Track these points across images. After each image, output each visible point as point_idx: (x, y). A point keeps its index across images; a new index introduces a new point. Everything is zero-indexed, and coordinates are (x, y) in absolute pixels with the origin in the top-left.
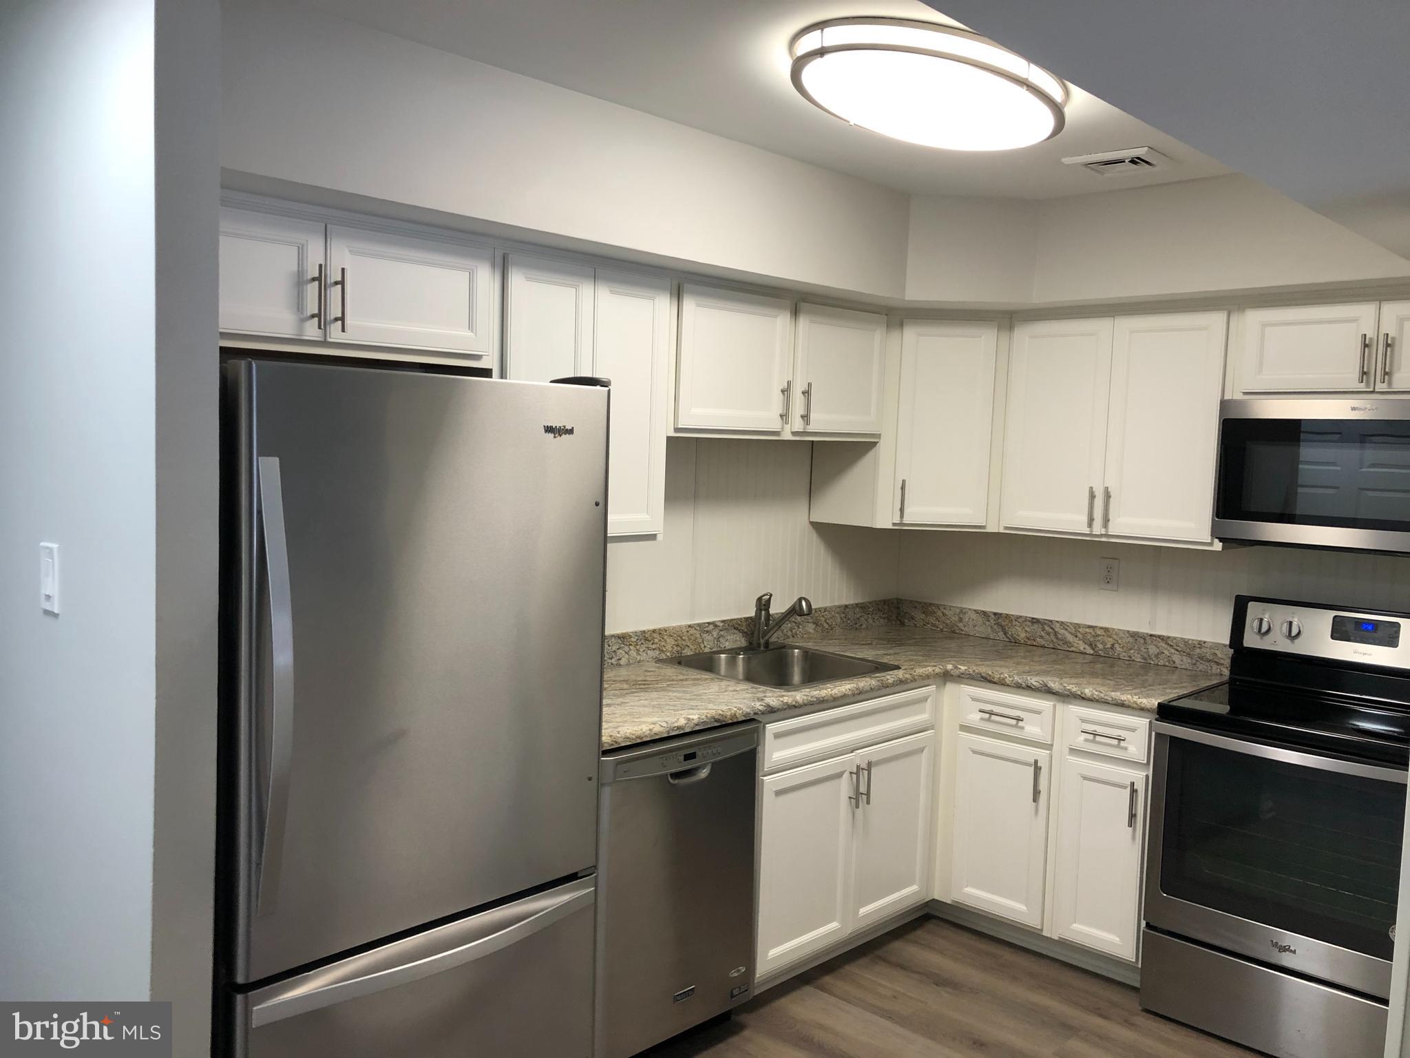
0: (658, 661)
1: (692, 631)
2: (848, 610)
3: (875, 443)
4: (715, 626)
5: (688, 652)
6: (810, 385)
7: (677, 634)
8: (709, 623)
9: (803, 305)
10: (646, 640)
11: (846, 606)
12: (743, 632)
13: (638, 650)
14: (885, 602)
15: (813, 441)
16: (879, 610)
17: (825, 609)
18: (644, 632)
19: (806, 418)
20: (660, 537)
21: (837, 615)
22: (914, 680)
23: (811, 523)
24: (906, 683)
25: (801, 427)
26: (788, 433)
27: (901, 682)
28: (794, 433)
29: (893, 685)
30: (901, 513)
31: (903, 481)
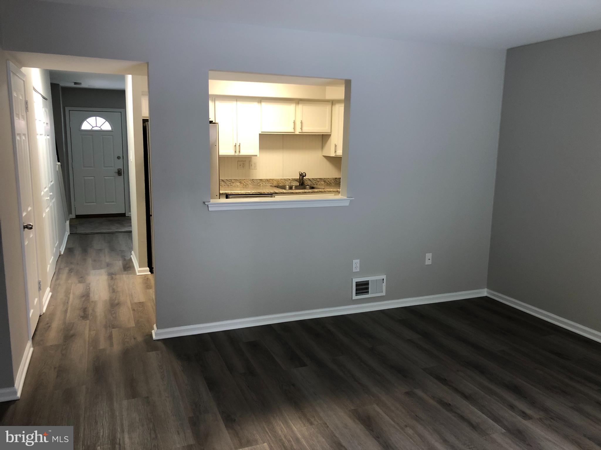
0: (271, 186)
1: (282, 180)
2: (336, 179)
3: (330, 135)
4: (289, 179)
5: (280, 185)
6: (302, 121)
7: (277, 181)
8: (287, 179)
9: (300, 102)
10: (268, 181)
11: (336, 178)
12: (299, 182)
13: (266, 183)
18: (267, 179)
19: (301, 129)
20: (258, 156)
22: (325, 192)
23: (323, 156)
24: (322, 192)
25: (301, 131)
26: (297, 133)
27: (320, 192)
28: (300, 132)
29: (317, 192)
30: (335, 152)
31: (335, 144)
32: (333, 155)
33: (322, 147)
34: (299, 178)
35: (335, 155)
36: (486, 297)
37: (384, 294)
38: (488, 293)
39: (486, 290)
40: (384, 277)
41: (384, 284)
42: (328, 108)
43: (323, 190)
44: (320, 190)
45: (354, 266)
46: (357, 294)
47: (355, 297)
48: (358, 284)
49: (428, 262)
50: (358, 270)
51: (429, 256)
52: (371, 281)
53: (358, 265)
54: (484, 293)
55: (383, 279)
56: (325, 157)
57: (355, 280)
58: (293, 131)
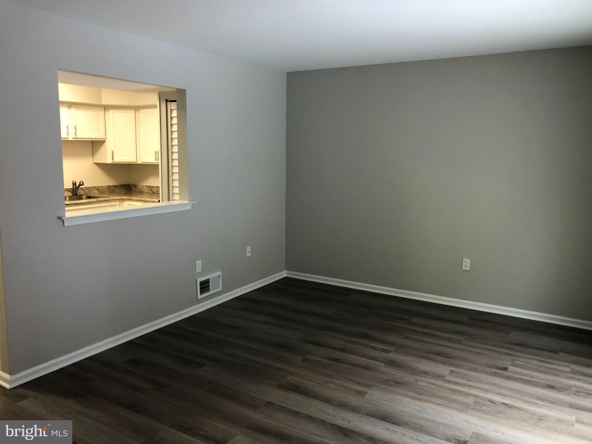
2: (110, 187)
3: (105, 141)
6: (76, 126)
9: (72, 106)
14: (124, 185)
15: (92, 141)
16: (122, 187)
17: (101, 187)
19: (75, 134)
21: (106, 188)
22: (110, 200)
23: (94, 163)
24: (107, 201)
25: (75, 137)
26: (70, 138)
27: (105, 200)
28: (73, 138)
29: (102, 201)
30: (113, 159)
31: (112, 151)
32: (109, 161)
33: (93, 154)
34: (72, 187)
35: (112, 162)
36: (286, 278)
37: (220, 289)
38: (287, 273)
39: (285, 271)
40: (220, 273)
41: (221, 280)
42: (101, 113)
43: (107, 199)
44: (105, 199)
45: (197, 267)
46: (201, 293)
47: (200, 297)
48: (202, 283)
49: (249, 254)
50: (200, 270)
51: (249, 248)
52: (211, 278)
53: (200, 265)
54: (284, 274)
55: (220, 275)
56: (97, 164)
57: (199, 280)
58: (67, 137)
